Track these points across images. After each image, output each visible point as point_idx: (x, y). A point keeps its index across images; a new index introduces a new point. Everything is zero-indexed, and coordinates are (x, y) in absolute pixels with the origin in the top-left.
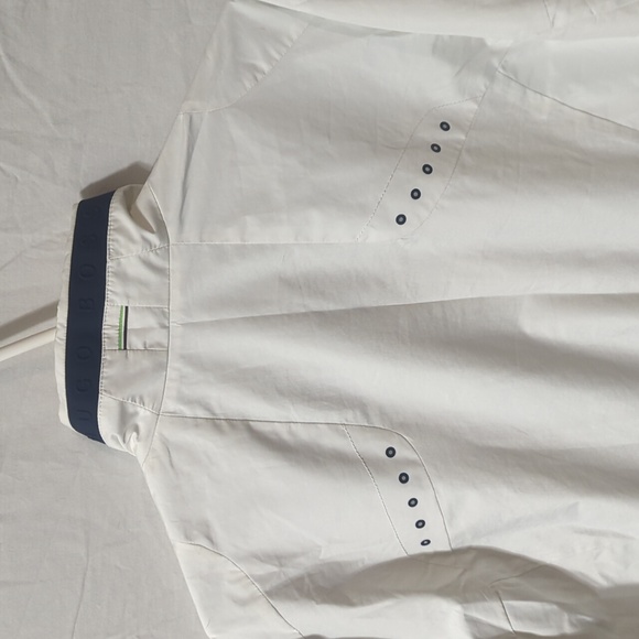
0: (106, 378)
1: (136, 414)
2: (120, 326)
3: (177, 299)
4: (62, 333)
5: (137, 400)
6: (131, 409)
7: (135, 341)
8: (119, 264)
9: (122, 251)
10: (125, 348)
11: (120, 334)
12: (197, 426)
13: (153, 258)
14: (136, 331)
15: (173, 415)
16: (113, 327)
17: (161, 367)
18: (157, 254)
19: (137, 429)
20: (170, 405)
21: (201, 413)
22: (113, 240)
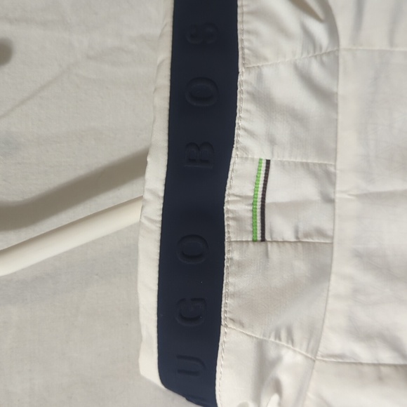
0: (233, 295)
1: (279, 359)
2: (255, 197)
3: (349, 148)
4: (155, 209)
5: (283, 335)
6: (272, 353)
7: (280, 226)
8: (260, 78)
9: (267, 52)
10: (263, 239)
11: (254, 211)
12: (380, 379)
13: (316, 71)
14: (281, 207)
15: (340, 360)
16: (243, 198)
17: (321, 273)
18: (322, 63)
19: (278, 388)
20: (335, 342)
21: (387, 357)
22: (249, 32)
